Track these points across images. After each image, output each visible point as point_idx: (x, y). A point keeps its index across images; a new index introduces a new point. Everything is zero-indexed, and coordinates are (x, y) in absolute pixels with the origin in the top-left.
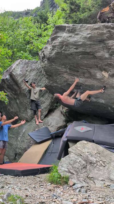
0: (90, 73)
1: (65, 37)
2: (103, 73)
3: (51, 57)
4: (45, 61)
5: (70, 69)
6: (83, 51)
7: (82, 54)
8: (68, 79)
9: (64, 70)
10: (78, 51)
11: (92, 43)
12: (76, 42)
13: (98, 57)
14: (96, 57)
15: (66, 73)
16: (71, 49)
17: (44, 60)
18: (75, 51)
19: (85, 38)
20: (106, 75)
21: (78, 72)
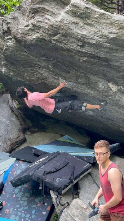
0: (88, 79)
1: (65, 22)
2: (110, 85)
3: (26, 41)
4: (8, 39)
5: (54, 65)
6: (93, 53)
7: (88, 56)
8: (46, 78)
9: (44, 64)
10: (83, 50)
11: (113, 46)
12: (84, 36)
13: (113, 66)
14: (110, 65)
15: (46, 70)
16: (71, 43)
17: (6, 38)
18: (79, 49)
19: (105, 37)
20: (114, 88)
21: (69, 72)
